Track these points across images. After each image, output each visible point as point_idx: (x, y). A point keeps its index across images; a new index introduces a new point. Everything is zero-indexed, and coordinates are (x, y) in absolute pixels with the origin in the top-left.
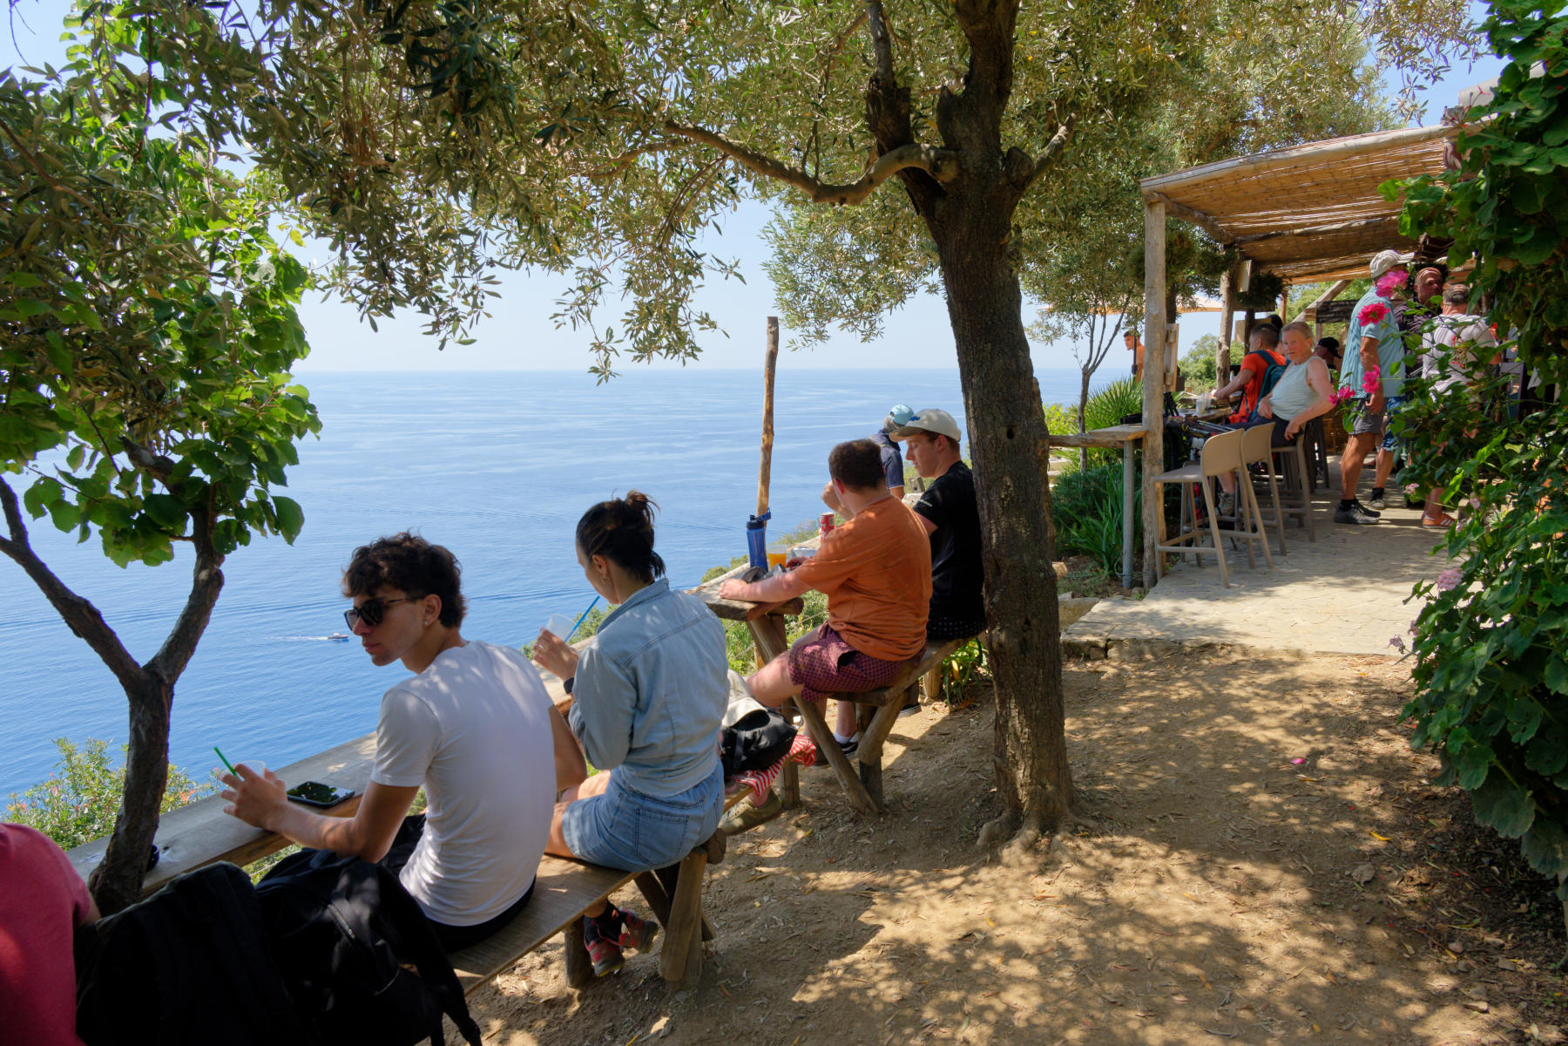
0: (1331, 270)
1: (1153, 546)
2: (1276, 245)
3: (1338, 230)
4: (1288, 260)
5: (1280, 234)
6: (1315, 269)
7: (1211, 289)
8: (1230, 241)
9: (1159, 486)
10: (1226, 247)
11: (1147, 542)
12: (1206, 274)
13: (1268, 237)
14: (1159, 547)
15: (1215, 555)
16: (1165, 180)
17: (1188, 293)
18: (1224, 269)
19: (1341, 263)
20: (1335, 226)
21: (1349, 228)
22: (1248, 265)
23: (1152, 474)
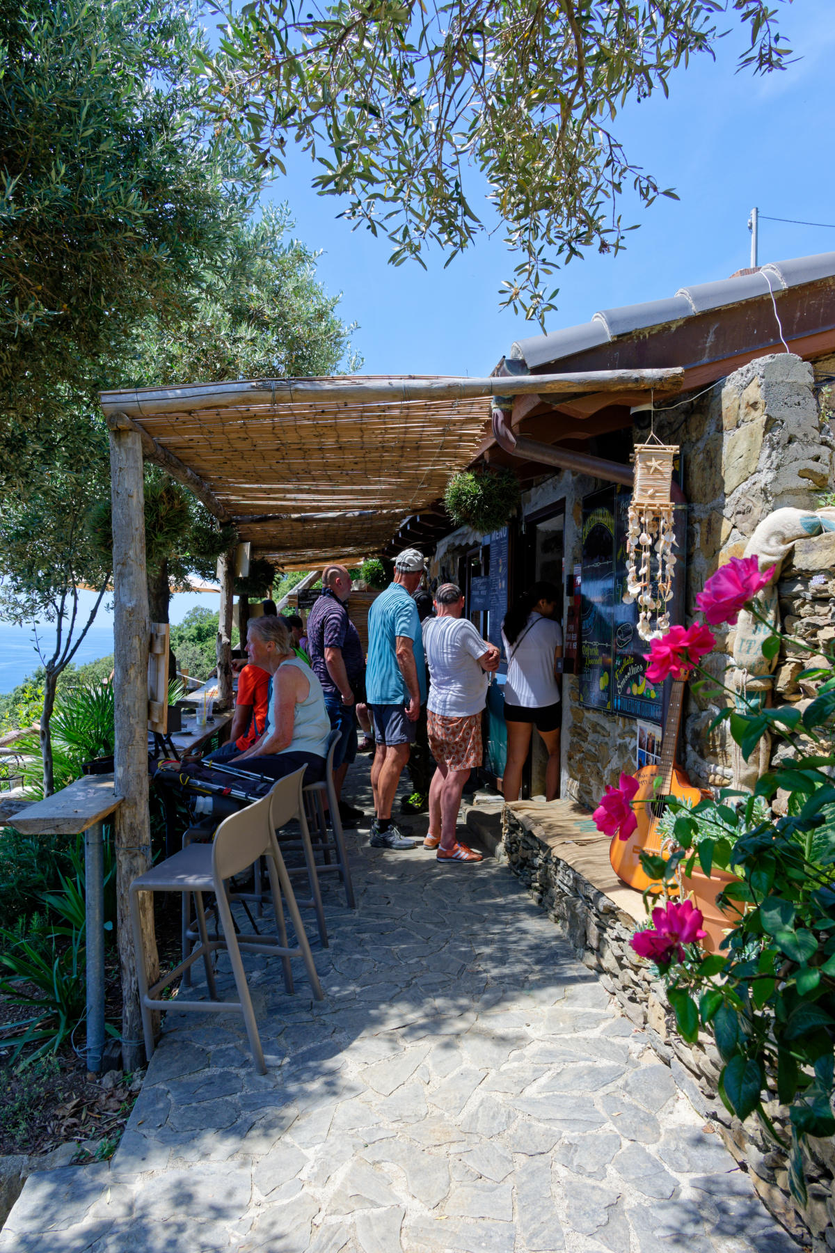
0: (311, 561)
1: (137, 996)
2: (271, 528)
3: (333, 519)
4: (280, 548)
5: (277, 518)
6: (299, 559)
7: (207, 571)
8: (226, 519)
9: (145, 896)
10: (222, 525)
11: (127, 988)
12: (202, 554)
13: (265, 519)
14: (146, 1001)
15: (241, 1013)
16: (139, 397)
17: (181, 574)
18: (222, 549)
19: (323, 555)
20: (331, 515)
21: (342, 519)
22: (247, 548)
23: (132, 871)
